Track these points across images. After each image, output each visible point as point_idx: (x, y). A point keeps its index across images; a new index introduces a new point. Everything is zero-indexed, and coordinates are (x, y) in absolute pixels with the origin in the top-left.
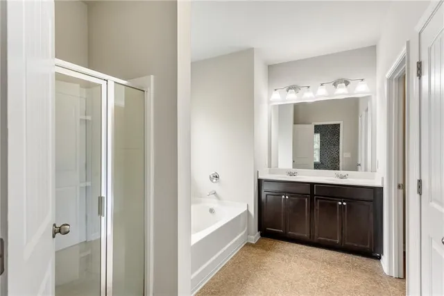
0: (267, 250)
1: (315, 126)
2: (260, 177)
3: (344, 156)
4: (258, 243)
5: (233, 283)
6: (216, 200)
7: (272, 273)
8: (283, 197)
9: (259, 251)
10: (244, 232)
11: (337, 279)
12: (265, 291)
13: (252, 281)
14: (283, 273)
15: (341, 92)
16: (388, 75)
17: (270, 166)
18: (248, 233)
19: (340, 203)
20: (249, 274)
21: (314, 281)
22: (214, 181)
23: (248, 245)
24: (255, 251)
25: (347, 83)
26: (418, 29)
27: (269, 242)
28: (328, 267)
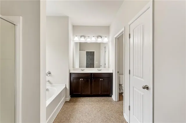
0: (75, 102)
1: (86, 52)
2: (71, 72)
3: (96, 63)
4: (70, 100)
5: (64, 121)
6: (49, 85)
7: (79, 111)
8: (81, 79)
9: (72, 103)
10: (64, 97)
11: (102, 106)
12: (79, 120)
13: (72, 118)
14: (83, 110)
15: (99, 40)
16: (115, 36)
17: (73, 67)
18: (66, 97)
19: (101, 80)
20: (70, 115)
21: (95, 110)
22: (48, 75)
23: (66, 102)
24: (70, 104)
25: (101, 37)
26: (129, 23)
27: (74, 99)
28: (98, 103)
